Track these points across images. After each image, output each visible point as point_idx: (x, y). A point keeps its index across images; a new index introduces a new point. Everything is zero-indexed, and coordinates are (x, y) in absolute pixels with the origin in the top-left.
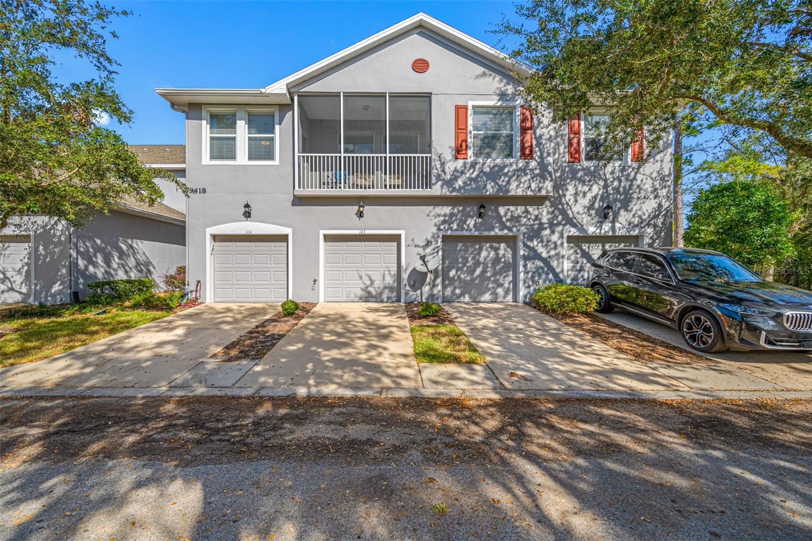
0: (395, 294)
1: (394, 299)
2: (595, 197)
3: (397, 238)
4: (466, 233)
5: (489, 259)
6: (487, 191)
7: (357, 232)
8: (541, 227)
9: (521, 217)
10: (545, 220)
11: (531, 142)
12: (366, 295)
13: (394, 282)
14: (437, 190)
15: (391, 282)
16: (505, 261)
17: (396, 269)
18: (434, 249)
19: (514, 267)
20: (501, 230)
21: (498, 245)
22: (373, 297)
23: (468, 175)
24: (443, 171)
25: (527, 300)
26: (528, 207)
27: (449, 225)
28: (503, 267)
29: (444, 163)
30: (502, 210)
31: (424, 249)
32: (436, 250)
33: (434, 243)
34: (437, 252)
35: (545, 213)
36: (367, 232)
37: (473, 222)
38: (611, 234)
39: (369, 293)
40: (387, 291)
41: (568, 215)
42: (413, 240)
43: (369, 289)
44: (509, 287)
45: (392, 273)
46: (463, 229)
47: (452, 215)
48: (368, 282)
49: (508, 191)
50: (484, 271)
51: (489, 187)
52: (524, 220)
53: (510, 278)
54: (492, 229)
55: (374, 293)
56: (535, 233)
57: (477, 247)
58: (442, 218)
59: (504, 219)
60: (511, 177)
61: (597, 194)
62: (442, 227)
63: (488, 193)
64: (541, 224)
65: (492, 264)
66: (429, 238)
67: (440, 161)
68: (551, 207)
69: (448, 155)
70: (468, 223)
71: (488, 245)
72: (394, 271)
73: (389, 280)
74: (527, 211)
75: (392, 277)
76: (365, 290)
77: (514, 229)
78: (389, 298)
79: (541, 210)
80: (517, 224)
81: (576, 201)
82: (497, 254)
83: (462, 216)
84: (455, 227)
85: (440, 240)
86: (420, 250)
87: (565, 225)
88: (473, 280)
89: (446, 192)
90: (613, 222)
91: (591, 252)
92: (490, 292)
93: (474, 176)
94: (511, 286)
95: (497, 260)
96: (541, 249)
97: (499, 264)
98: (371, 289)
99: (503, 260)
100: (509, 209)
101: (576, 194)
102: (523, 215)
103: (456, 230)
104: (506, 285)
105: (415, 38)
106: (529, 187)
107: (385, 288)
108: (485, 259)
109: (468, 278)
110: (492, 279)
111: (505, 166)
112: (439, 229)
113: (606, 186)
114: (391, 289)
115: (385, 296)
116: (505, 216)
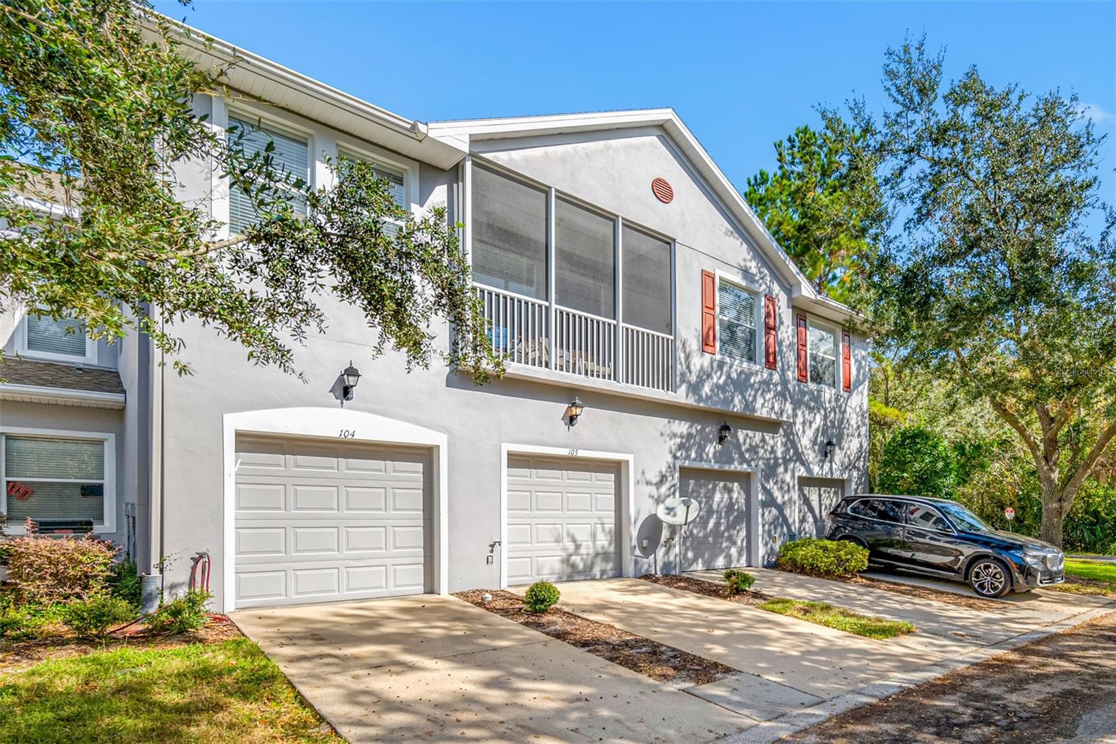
0: (610, 566)
1: (610, 574)
2: (818, 430)
3: (616, 468)
4: (705, 466)
5: (722, 505)
6: (734, 406)
7: (565, 452)
8: (776, 465)
9: (758, 447)
10: (779, 454)
11: (775, 347)
12: (569, 570)
13: (610, 544)
14: (681, 396)
15: (606, 543)
16: (738, 508)
17: (613, 521)
18: (670, 489)
19: (746, 516)
20: (741, 464)
21: (731, 485)
22: (579, 573)
23: (715, 380)
24: (688, 367)
25: (765, 563)
26: (765, 434)
27: (687, 452)
28: (736, 517)
29: (689, 354)
30: (741, 435)
31: (658, 489)
32: (672, 490)
33: (670, 479)
34: (674, 493)
35: (779, 444)
36: (582, 453)
37: (712, 450)
38: (829, 476)
39: (573, 566)
40: (599, 560)
41: (798, 449)
42: (643, 473)
43: (573, 558)
44: (742, 547)
45: (607, 527)
46: (701, 460)
47: (690, 436)
48: (571, 547)
49: (754, 410)
50: (718, 524)
51: (736, 401)
52: (761, 451)
53: (743, 533)
54: (731, 461)
55: (581, 566)
56: (770, 472)
57: (710, 486)
58: (678, 440)
59: (743, 448)
60: (757, 391)
61: (819, 426)
62: (679, 454)
63: (735, 410)
64: (776, 459)
65: (726, 512)
66: (664, 470)
67: (685, 352)
68: (784, 436)
69: (694, 344)
70: (707, 450)
71: (722, 484)
72: (610, 525)
73: (603, 541)
74: (763, 440)
75: (606, 535)
76: (566, 561)
77: (753, 463)
78: (603, 572)
79: (776, 440)
80: (755, 457)
81: (804, 432)
82: (731, 498)
83: (700, 440)
84: (693, 455)
85: (677, 475)
86: (653, 490)
87: (795, 462)
88: (706, 536)
89: (691, 401)
90: (831, 462)
91: (811, 499)
92: (724, 555)
93: (721, 382)
94: (745, 544)
95: (730, 507)
96: (777, 494)
97: (732, 513)
98: (576, 559)
99: (736, 507)
100: (747, 435)
101: (804, 423)
102: (761, 445)
103: (695, 460)
104: (739, 543)
105: (652, 140)
106: (773, 408)
107: (597, 554)
108: (719, 506)
109: (701, 534)
110: (726, 534)
111: (752, 374)
112: (675, 457)
113: (825, 417)
114: (605, 556)
115: (597, 571)
116: (744, 444)
